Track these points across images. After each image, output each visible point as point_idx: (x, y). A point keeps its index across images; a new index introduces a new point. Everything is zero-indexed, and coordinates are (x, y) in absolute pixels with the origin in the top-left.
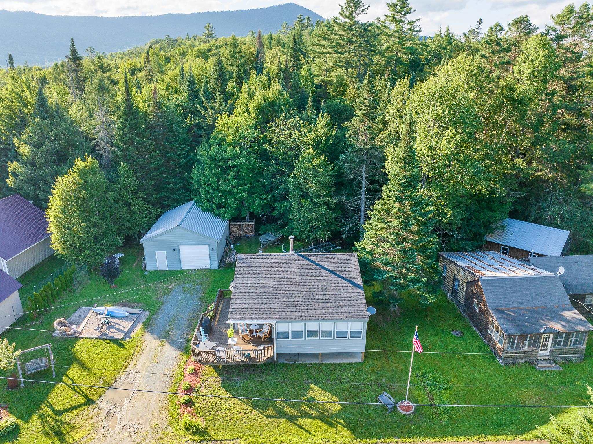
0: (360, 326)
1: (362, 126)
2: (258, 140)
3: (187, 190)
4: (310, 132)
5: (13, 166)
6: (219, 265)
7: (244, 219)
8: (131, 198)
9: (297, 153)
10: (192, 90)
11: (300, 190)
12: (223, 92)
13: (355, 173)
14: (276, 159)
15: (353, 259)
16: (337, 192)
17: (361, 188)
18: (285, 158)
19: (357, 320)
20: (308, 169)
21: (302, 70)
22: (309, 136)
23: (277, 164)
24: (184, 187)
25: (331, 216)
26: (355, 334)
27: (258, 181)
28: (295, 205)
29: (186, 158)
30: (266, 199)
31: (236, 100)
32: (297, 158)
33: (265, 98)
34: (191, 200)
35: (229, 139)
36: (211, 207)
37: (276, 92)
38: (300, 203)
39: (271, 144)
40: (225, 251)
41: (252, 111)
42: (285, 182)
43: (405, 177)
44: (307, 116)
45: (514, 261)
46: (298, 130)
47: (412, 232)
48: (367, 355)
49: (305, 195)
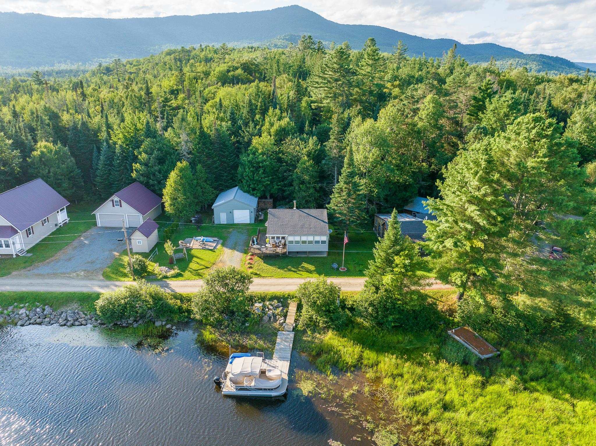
0: (325, 238)
1: (334, 145)
2: (276, 151)
3: (234, 181)
4: (305, 148)
5: (137, 166)
6: (255, 220)
7: (266, 198)
8: (203, 184)
9: (298, 159)
10: (232, 118)
11: (300, 179)
12: (253, 121)
13: (331, 171)
14: (286, 162)
15: (325, 212)
16: (321, 181)
17: (334, 179)
18: (291, 162)
19: (324, 235)
20: (304, 168)
21: (302, 102)
22: (305, 150)
23: (287, 165)
24: (231, 179)
25: (317, 195)
26: (324, 242)
27: (276, 175)
28: (297, 188)
29: (232, 161)
30: (280, 185)
31: (262, 126)
32: (298, 162)
33: (280, 126)
34: (236, 186)
35: (260, 151)
36: (249, 190)
37: (286, 123)
38: (299, 187)
39: (283, 154)
40: (257, 215)
41: (272, 133)
42: (291, 175)
43: (348, 172)
44: (304, 138)
45: (408, 215)
46: (299, 146)
47: (353, 199)
48: (329, 253)
49: (303, 183)
